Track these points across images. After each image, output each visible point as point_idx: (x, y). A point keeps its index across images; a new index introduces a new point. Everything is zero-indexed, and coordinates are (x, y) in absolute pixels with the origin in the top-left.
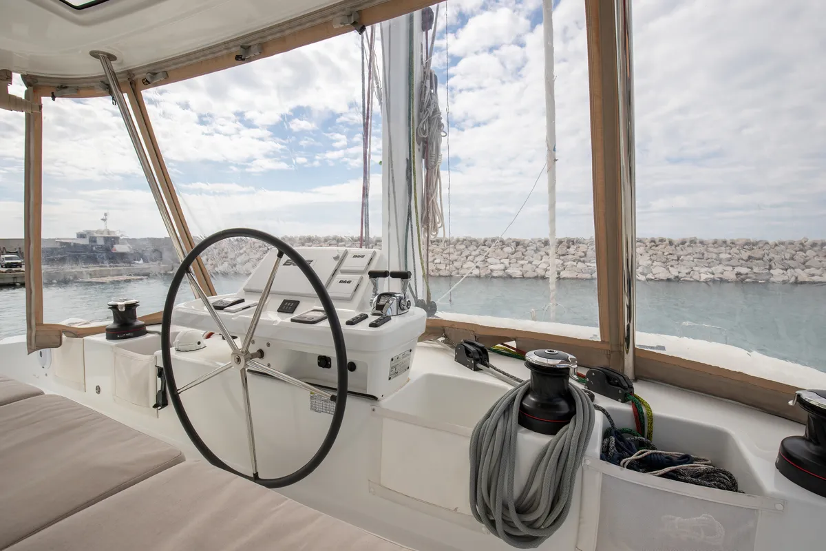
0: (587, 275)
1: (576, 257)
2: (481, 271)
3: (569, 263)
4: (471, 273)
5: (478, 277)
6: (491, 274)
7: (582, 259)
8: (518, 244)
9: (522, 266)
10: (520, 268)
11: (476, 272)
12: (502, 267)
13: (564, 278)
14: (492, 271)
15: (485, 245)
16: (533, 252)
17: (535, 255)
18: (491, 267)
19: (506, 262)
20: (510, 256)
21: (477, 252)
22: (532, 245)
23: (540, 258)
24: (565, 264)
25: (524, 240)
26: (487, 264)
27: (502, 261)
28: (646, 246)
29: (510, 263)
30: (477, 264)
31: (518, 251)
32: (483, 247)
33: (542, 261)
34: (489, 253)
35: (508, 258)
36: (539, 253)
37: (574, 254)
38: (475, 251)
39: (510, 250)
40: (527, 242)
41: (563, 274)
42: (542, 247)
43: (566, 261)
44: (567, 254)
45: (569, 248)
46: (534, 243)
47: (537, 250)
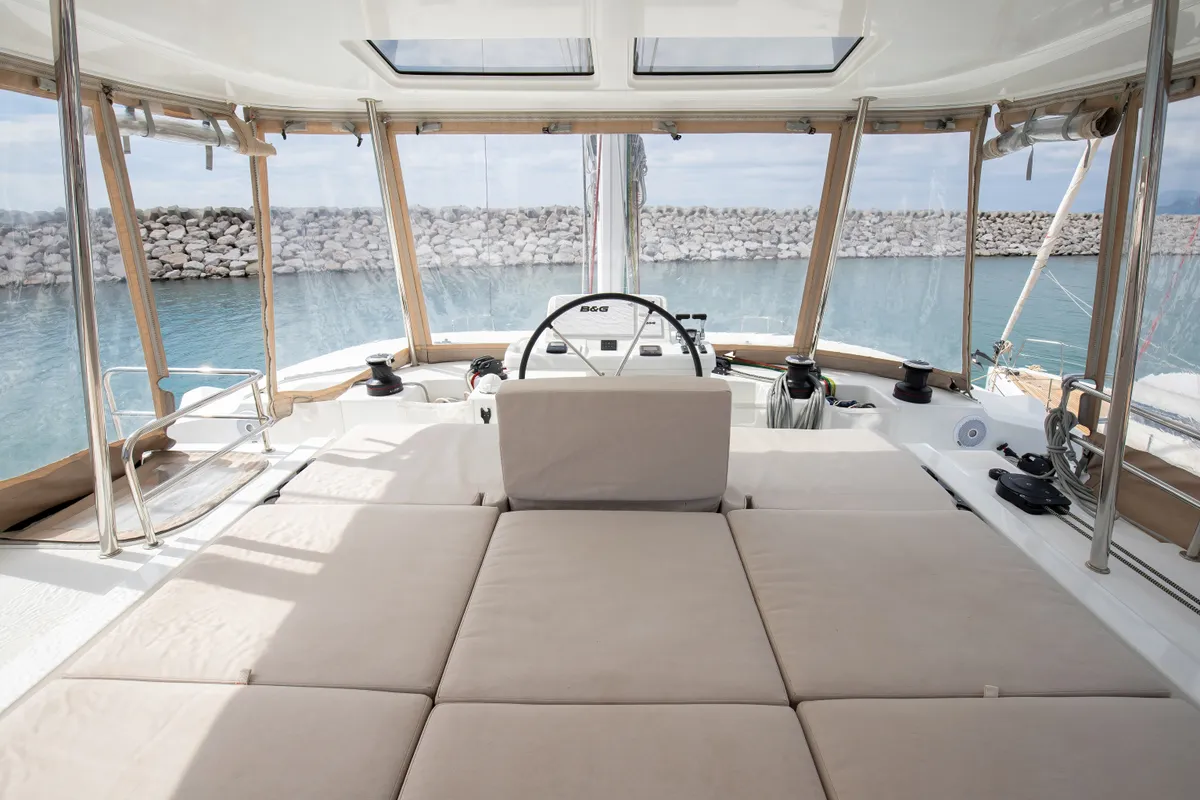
1: (571, 233)
2: (444, 259)
3: (561, 243)
6: (458, 262)
7: (578, 236)
8: (490, 214)
9: (501, 248)
10: (499, 253)
11: (436, 260)
12: (473, 251)
13: (559, 264)
14: (458, 257)
15: (443, 219)
16: (513, 228)
17: (517, 233)
18: (457, 252)
19: (478, 243)
20: (483, 235)
21: (432, 230)
22: (511, 218)
23: (523, 236)
24: (559, 243)
25: (499, 211)
26: (450, 248)
27: (471, 243)
28: (653, 217)
29: (483, 246)
30: (438, 248)
31: (492, 228)
32: (440, 221)
33: (527, 241)
34: (451, 232)
35: (479, 238)
36: (523, 229)
37: (568, 230)
38: (429, 227)
39: (480, 225)
40: (504, 213)
41: (557, 258)
42: (524, 220)
43: (558, 240)
44: (558, 230)
45: (560, 221)
46: (513, 214)
47: (519, 225)
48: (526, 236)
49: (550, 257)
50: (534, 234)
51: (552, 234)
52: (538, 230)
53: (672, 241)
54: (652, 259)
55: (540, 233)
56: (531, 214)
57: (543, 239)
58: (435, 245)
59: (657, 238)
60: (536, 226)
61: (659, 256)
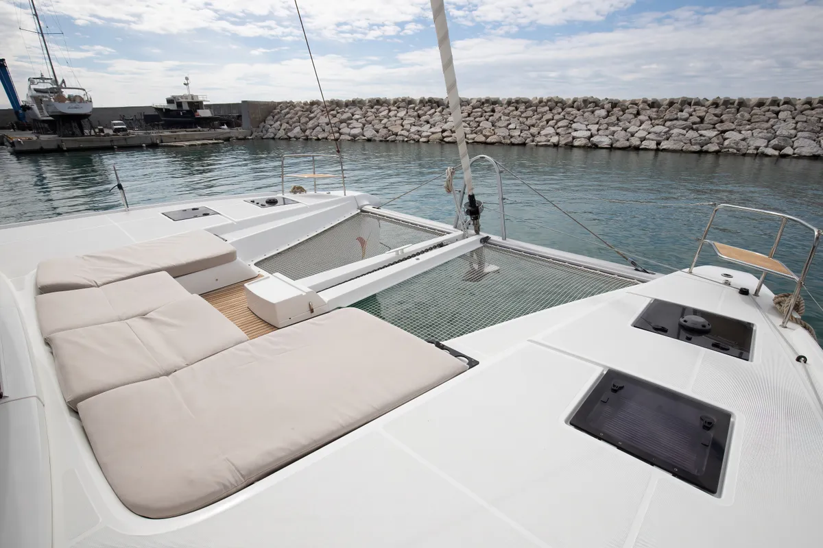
0: (695, 147)
1: (689, 123)
2: (562, 139)
3: (675, 131)
4: (549, 141)
5: (556, 146)
6: (572, 142)
7: (694, 126)
8: (614, 104)
9: (613, 133)
10: (611, 137)
11: (555, 139)
12: (588, 134)
13: (664, 150)
14: (574, 138)
15: (573, 107)
16: (632, 116)
17: (633, 121)
18: (574, 134)
19: (594, 128)
20: (602, 121)
21: (561, 116)
22: (631, 107)
23: (639, 124)
24: (671, 132)
25: (625, 101)
26: (570, 131)
27: (589, 127)
28: (795, 110)
29: (598, 130)
30: (559, 131)
31: (612, 115)
32: (570, 109)
33: (641, 128)
34: (576, 117)
35: (597, 123)
36: (641, 117)
37: (686, 120)
38: (559, 114)
39: (603, 112)
40: (627, 104)
41: (664, 145)
42: (645, 109)
43: (670, 128)
44: (676, 119)
45: (682, 111)
46: (636, 104)
47: (638, 114)
48: (642, 123)
49: (658, 144)
50: (650, 122)
51: (668, 124)
52: (655, 119)
53: (814, 136)
54: (776, 153)
55: (657, 122)
56: (653, 104)
57: (656, 127)
58: (558, 128)
59: (793, 132)
60: (654, 115)
61: (788, 151)
